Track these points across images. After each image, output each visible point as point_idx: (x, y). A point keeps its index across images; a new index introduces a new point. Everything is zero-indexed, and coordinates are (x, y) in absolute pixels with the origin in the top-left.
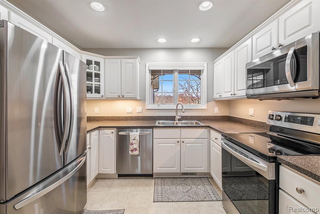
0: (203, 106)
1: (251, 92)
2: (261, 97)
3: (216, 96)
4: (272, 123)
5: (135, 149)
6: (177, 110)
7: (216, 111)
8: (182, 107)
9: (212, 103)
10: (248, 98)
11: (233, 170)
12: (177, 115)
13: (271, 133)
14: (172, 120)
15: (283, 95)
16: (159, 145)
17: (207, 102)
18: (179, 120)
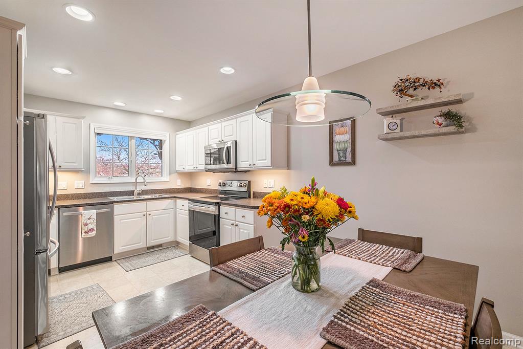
0: (165, 178)
1: (209, 167)
2: (214, 171)
3: (179, 168)
4: (220, 188)
5: (91, 230)
6: (136, 183)
7: (179, 183)
8: (144, 179)
9: (175, 176)
10: (206, 171)
11: (196, 233)
12: (136, 189)
13: (220, 196)
14: (128, 196)
15: (229, 170)
16: (122, 221)
17: (170, 174)
18: (139, 194)
